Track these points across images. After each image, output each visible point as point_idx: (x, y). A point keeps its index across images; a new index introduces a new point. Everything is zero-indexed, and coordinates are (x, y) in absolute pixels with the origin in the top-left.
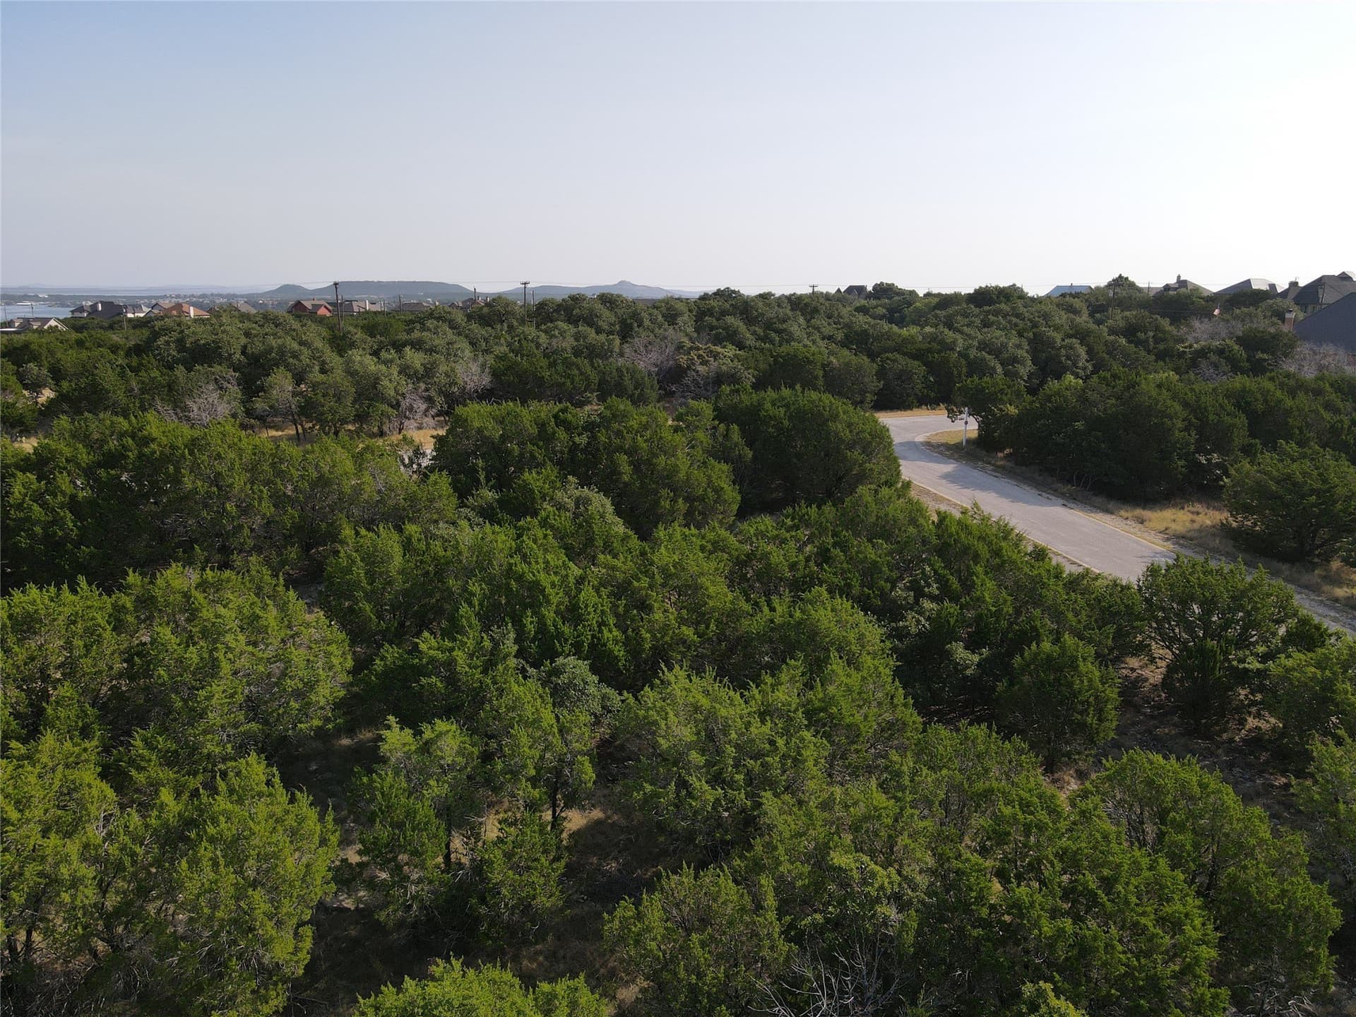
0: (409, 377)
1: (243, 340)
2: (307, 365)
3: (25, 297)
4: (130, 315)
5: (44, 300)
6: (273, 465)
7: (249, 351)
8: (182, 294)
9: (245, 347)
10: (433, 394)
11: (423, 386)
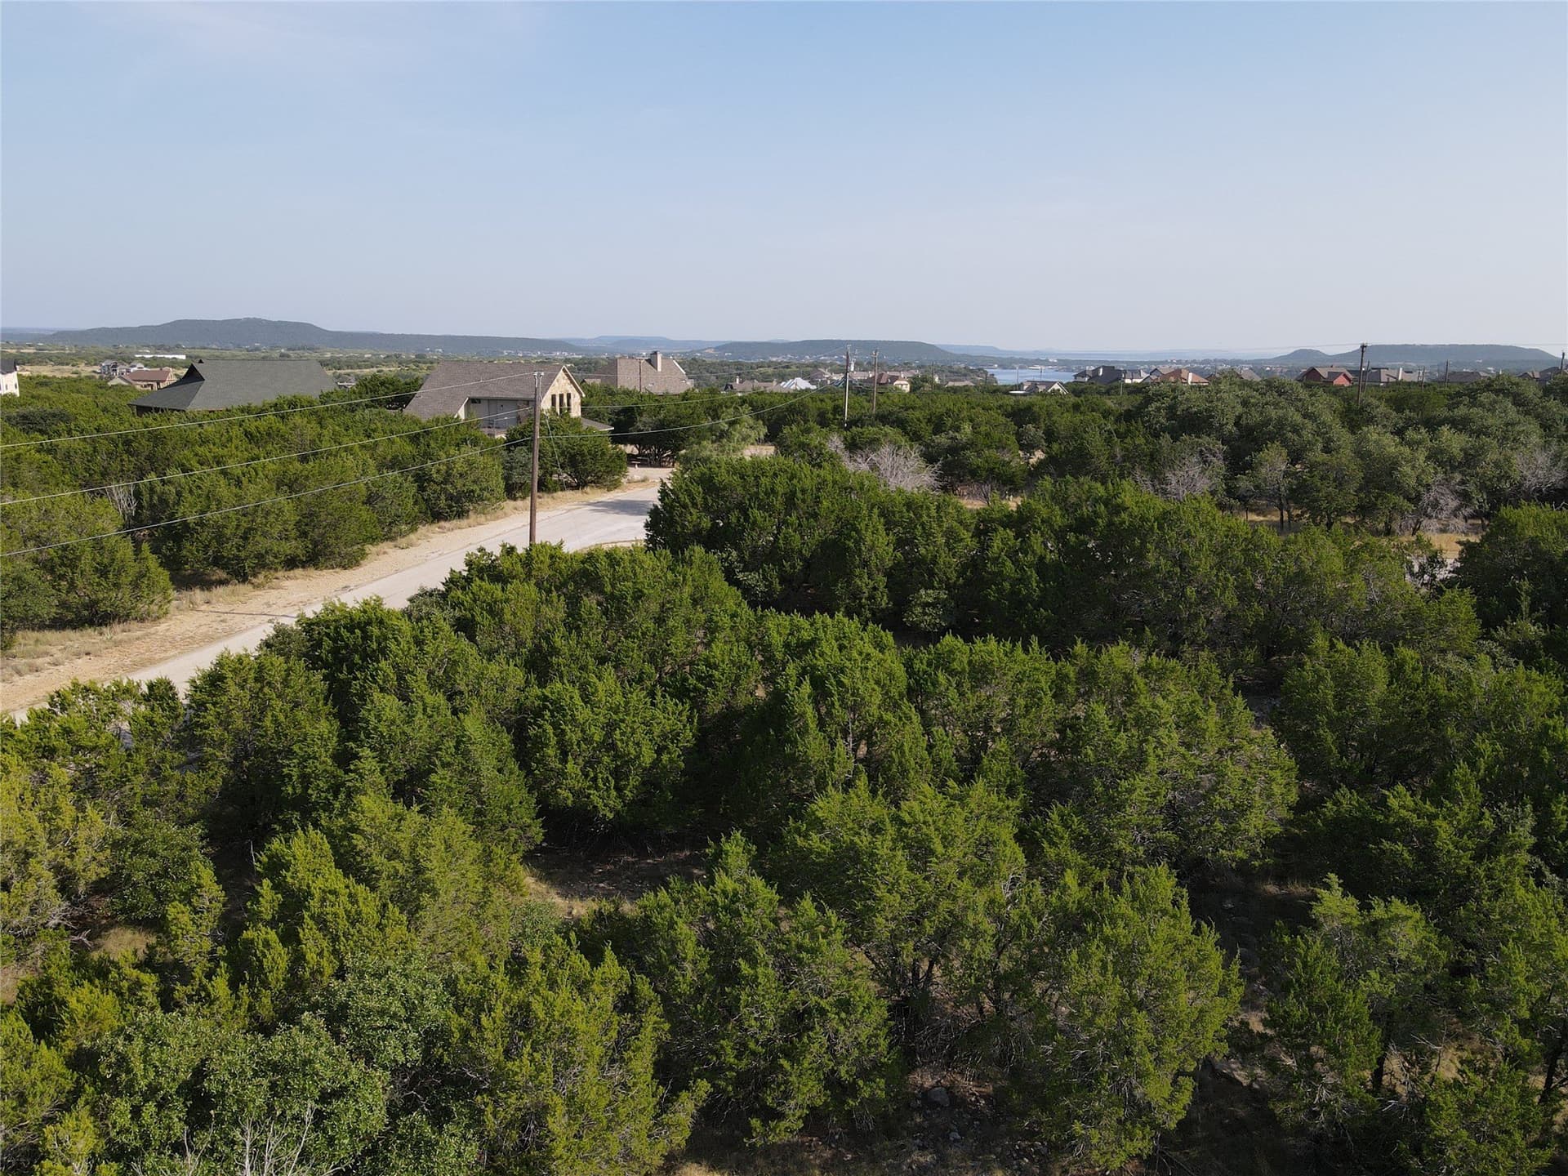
0: (1441, 464)
1: (1239, 409)
2: (1309, 442)
3: (1038, 362)
4: (1128, 381)
5: (1053, 364)
6: (1245, 551)
7: (1243, 422)
8: (1184, 359)
9: (1239, 417)
10: (1471, 488)
11: (1458, 477)
